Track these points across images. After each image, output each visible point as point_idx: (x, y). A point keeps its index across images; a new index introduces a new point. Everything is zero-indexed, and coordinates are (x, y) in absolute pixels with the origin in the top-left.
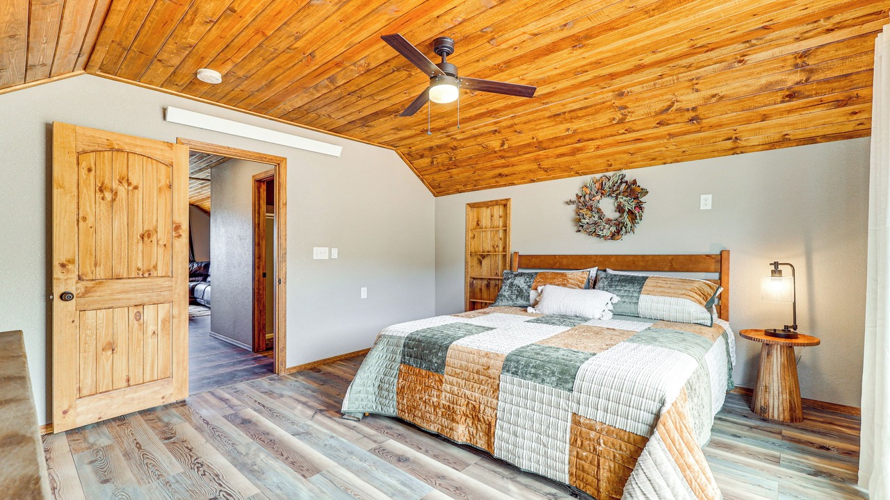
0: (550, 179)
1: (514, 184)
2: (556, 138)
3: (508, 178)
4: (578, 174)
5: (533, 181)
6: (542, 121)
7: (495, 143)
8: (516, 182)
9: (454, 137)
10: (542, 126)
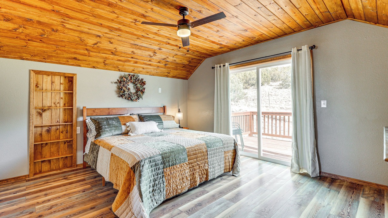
0: (104, 69)
1: (80, 66)
2: (125, 53)
3: (79, 62)
4: (119, 70)
5: (94, 67)
6: (127, 44)
7: (91, 41)
8: (82, 65)
9: (65, 24)
10: (124, 45)
